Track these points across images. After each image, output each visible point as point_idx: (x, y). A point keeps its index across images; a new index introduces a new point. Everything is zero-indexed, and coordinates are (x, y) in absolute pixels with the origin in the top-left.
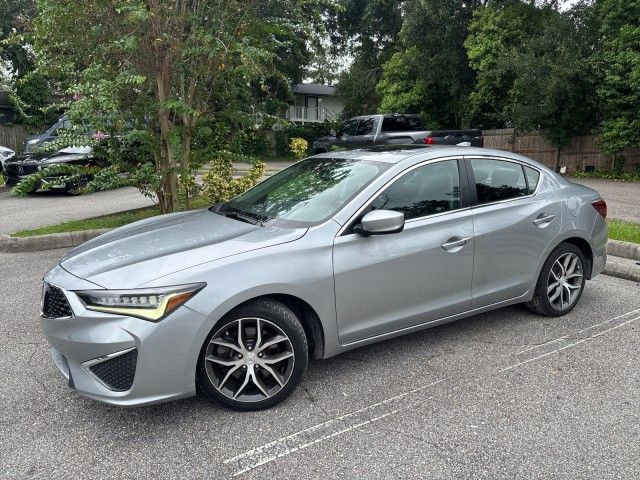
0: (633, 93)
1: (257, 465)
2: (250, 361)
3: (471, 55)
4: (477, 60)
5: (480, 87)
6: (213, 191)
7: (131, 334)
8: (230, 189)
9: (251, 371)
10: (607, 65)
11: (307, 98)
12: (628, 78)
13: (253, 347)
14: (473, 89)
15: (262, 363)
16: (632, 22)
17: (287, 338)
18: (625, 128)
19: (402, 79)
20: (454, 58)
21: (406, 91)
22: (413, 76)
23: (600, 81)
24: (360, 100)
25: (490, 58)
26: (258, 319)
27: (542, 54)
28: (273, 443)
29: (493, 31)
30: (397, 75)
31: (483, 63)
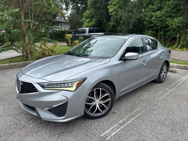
0: (153, 23)
1: (112, 135)
2: (97, 102)
3: (110, 11)
4: (112, 12)
5: (112, 21)
6: (42, 51)
7: (64, 96)
8: (48, 50)
9: (97, 106)
10: (146, 16)
11: (58, 23)
12: (151, 20)
13: (98, 98)
14: (110, 21)
15: (101, 102)
16: (151, 4)
17: (109, 94)
18: (151, 33)
19: (89, 18)
20: (105, 12)
21: (90, 22)
22: (92, 17)
23: (145, 20)
24: (76, 24)
25: (115, 12)
26: (101, 89)
27: (129, 12)
28: (112, 128)
29: (116, 5)
30: (88, 16)
31: (113, 13)
